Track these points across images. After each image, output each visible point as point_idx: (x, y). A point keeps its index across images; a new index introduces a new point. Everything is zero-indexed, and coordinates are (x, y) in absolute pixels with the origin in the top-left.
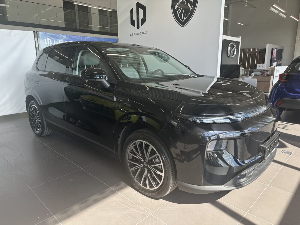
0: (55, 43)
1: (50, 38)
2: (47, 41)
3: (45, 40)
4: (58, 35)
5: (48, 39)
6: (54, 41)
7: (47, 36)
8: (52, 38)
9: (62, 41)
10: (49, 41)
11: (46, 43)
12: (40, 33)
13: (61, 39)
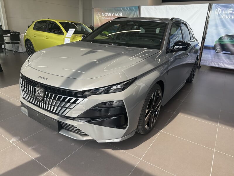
0: (224, 12)
1: (221, 9)
2: (217, 11)
3: (216, 10)
4: (229, 5)
5: (219, 9)
6: (223, 11)
7: (219, 7)
8: (224, 8)
9: (232, 10)
10: (220, 11)
11: (216, 13)
12: (214, 5)
13: (231, 8)
